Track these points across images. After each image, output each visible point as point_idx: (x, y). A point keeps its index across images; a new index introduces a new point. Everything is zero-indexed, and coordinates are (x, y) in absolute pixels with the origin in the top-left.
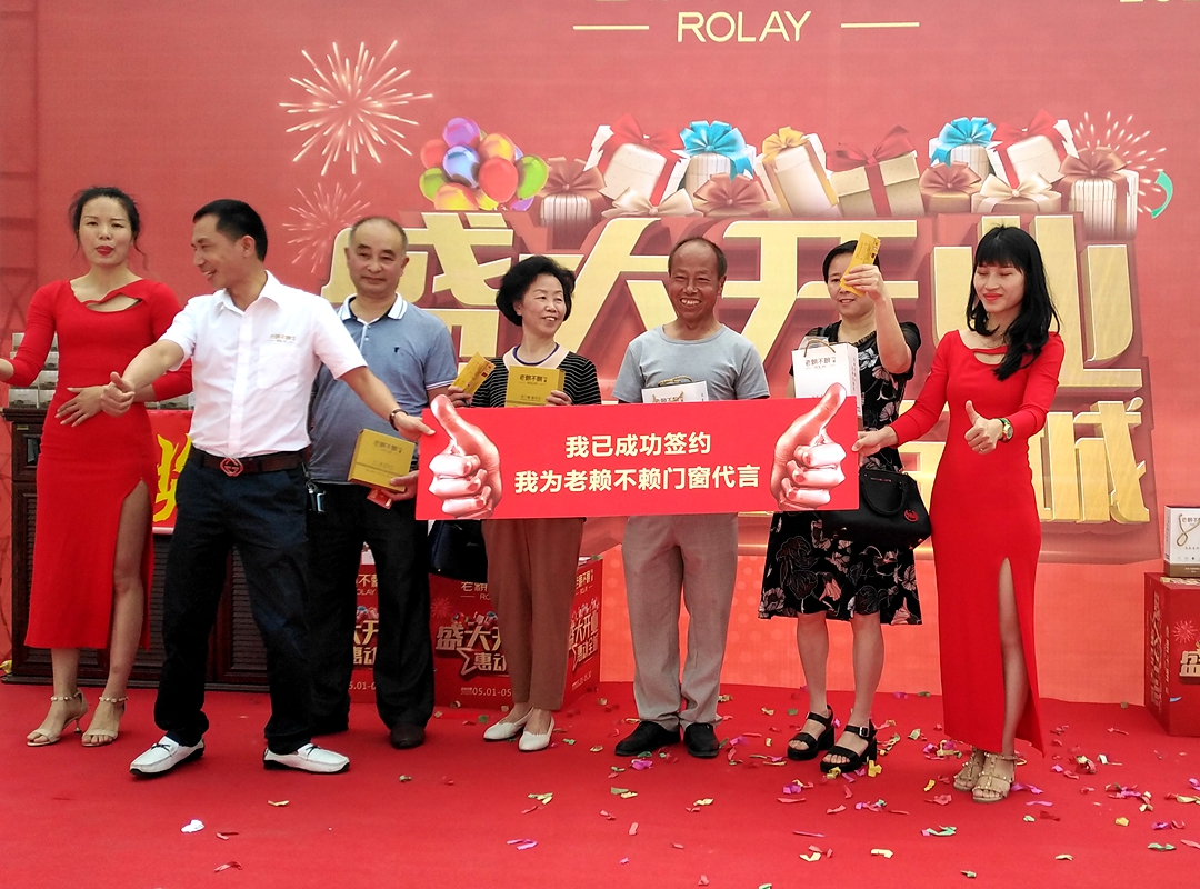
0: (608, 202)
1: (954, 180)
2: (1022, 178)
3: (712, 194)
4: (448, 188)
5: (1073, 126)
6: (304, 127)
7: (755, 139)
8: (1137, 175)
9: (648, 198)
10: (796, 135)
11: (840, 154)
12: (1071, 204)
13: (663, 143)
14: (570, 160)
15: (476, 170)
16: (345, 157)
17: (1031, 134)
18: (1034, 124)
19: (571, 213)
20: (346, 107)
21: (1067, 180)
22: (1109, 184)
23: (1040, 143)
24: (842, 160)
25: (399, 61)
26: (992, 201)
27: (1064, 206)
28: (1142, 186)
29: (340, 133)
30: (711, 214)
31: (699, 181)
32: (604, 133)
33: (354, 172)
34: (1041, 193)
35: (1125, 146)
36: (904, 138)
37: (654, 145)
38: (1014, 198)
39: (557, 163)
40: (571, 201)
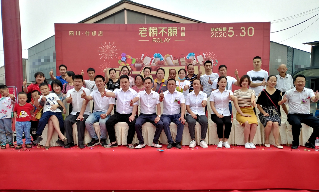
0: (144, 64)
1: (190, 61)
2: (198, 61)
3: (158, 63)
4: (122, 62)
5: (205, 54)
6: (102, 54)
7: (163, 56)
8: (213, 60)
9: (149, 63)
10: (169, 55)
11: (175, 58)
13: (151, 56)
14: (139, 59)
15: (126, 60)
16: (108, 58)
17: (200, 55)
18: (200, 53)
19: (139, 66)
20: (107, 51)
23: (201, 56)
25: (115, 45)
26: (195, 64)
28: (214, 62)
29: (107, 55)
30: (158, 66)
31: (156, 61)
32: (143, 55)
33: (109, 60)
34: (201, 62)
35: (212, 56)
36: (183, 55)
37: (150, 57)
38: (197, 63)
39: (137, 59)
40: (139, 64)
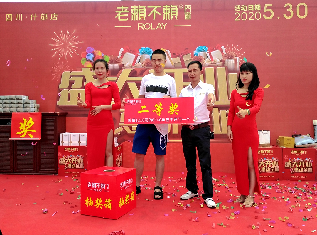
0: (123, 65)
1: (199, 59)
2: (214, 59)
3: (146, 63)
4: (87, 62)
5: (225, 48)
6: (55, 49)
8: (239, 58)
9: (132, 64)
12: (225, 65)
13: (135, 52)
14: (114, 56)
15: (93, 58)
16: (64, 56)
17: (216, 49)
18: (216, 47)
19: (115, 68)
20: (64, 45)
21: (224, 59)
22: (233, 60)
23: (218, 51)
24: (175, 55)
25: (76, 35)
26: (208, 64)
27: (223, 65)
28: (240, 60)
30: (146, 67)
31: (143, 60)
32: (122, 50)
33: (66, 59)
34: (218, 62)
35: (236, 52)
36: (188, 50)
37: (133, 53)
38: (212, 63)
39: (111, 57)
40: (115, 65)
